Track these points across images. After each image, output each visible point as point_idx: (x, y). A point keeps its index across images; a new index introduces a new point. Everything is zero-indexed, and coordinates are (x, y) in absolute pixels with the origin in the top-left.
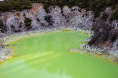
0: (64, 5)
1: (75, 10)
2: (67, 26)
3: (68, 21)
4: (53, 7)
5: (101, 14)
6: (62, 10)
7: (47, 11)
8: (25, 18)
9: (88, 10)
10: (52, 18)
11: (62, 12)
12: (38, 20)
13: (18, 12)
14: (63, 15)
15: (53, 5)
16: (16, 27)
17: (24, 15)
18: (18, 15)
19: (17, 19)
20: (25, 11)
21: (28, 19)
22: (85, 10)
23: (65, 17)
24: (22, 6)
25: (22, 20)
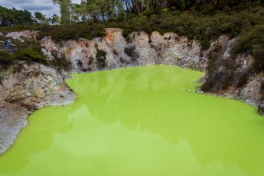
0: (154, 30)
1: (170, 38)
2: (157, 63)
3: (159, 55)
4: (136, 33)
5: (212, 45)
6: (149, 38)
7: (128, 40)
8: (98, 50)
9: (190, 39)
10: (136, 51)
11: (150, 41)
12: (115, 53)
13: (86, 41)
14: (152, 46)
15: (136, 30)
16: (84, 63)
17: (96, 46)
18: (87, 45)
19: (86, 52)
20: (97, 39)
21: (101, 51)
22: (186, 39)
23: (155, 49)
24: (93, 32)
25: (93, 52)
